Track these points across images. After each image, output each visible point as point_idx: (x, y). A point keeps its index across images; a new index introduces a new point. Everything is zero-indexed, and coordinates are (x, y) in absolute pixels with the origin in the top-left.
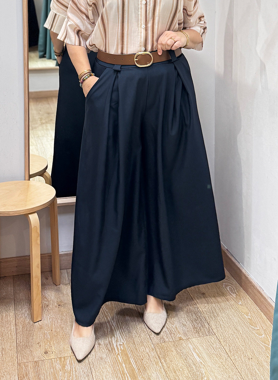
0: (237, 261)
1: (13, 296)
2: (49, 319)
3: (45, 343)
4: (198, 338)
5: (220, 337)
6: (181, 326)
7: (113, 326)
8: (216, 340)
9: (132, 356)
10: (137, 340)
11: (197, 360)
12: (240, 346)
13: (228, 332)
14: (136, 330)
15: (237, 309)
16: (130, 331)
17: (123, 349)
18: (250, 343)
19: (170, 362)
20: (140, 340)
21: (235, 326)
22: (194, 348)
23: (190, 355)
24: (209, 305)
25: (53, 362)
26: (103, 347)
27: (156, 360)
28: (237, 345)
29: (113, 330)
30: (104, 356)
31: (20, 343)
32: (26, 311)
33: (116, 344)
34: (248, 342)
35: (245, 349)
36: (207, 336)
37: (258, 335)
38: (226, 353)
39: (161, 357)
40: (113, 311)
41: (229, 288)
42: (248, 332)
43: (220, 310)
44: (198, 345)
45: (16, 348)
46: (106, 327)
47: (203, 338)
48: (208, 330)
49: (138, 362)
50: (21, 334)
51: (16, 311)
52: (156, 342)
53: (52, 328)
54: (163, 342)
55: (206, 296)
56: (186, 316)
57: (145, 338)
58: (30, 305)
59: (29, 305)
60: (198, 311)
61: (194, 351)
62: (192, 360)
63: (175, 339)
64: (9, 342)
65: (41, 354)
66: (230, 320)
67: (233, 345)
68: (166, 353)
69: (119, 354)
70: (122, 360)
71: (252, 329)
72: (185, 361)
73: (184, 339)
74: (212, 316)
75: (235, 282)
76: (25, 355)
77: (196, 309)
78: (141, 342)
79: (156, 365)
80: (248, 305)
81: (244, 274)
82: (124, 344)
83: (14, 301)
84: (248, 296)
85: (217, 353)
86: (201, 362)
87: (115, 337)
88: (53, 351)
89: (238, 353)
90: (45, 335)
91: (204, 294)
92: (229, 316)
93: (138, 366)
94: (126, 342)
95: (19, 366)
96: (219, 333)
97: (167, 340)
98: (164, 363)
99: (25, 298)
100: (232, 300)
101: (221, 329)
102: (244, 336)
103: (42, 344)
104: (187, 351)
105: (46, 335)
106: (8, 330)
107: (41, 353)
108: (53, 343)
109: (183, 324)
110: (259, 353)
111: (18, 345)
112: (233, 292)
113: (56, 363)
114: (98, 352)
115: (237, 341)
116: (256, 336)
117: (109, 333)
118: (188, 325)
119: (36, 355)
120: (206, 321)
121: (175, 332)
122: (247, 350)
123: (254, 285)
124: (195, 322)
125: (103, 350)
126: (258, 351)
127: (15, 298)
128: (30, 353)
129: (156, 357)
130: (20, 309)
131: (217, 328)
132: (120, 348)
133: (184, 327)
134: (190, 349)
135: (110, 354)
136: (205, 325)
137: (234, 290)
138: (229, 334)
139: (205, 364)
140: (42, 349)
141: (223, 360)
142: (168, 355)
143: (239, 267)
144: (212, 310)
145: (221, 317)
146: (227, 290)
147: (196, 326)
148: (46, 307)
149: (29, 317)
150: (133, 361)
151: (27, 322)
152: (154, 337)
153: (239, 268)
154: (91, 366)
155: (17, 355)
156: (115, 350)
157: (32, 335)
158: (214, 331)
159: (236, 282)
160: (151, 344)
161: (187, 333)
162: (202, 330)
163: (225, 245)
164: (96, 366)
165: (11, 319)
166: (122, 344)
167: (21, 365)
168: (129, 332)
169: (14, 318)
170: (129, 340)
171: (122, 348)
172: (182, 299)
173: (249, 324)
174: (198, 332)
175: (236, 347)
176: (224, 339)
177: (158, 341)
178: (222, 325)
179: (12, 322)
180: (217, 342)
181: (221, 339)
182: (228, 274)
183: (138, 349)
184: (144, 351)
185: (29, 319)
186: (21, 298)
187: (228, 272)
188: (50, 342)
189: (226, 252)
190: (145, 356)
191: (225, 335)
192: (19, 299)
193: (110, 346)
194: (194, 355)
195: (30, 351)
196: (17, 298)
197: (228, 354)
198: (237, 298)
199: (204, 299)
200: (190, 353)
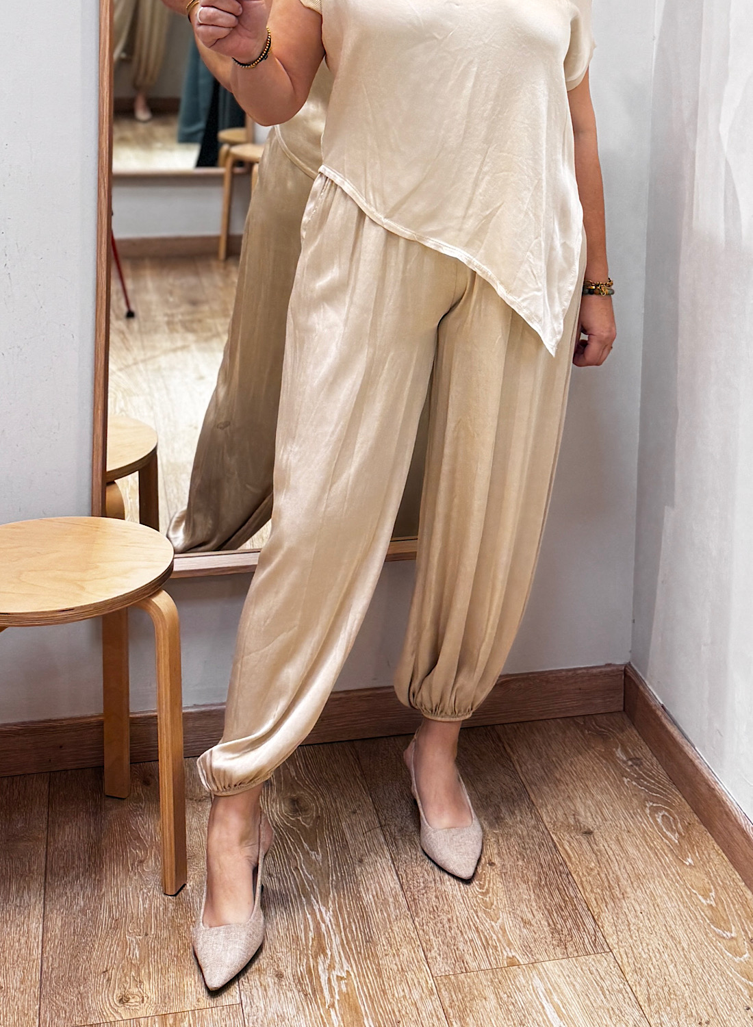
0: (689, 741)
1: (43, 832)
2: (140, 899)
3: (123, 971)
4: (564, 962)
5: (625, 960)
6: (518, 926)
7: (324, 922)
8: (612, 967)
9: (369, 1012)
10: (389, 964)
11: (555, 1025)
12: (679, 984)
13: (648, 945)
14: (388, 936)
15: (678, 877)
16: (372, 937)
17: (347, 990)
18: (706, 977)
20: (396, 964)
21: (668, 928)
22: (548, 991)
23: (534, 1011)
24: (600, 867)
26: (290, 983)
27: (436, 1024)
28: (671, 983)
29: (322, 935)
31: (52, 972)
32: (78, 876)
33: (327, 975)
34: (702, 975)
35: (692, 994)
36: (587, 955)
37: (731, 955)
38: (637, 1006)
39: (452, 1014)
40: (329, 879)
41: (663, 816)
42: (703, 946)
43: (632, 880)
44: (561, 981)
45: (38, 986)
46: (302, 926)
47: (576, 960)
48: (591, 938)
50: (56, 944)
51: (49, 877)
52: (443, 970)
53: (149, 929)
54: (462, 972)
55: (594, 839)
56: (533, 897)
57: (413, 959)
60: (569, 882)
61: (547, 1000)
62: (538, 1025)
63: (497, 962)
64: (19, 967)
65: (110, 1003)
66: (657, 909)
67: (658, 982)
68: (468, 1004)
69: (333, 1006)
70: (342, 1023)
71: (717, 938)
73: (522, 963)
74: (606, 898)
75: (680, 799)
76: (62, 1005)
77: (564, 876)
78: (398, 970)
80: (711, 868)
81: (705, 779)
82: (350, 978)
83: (47, 848)
84: (714, 842)
85: (611, 1004)
87: (325, 955)
88: (144, 995)
89: (670, 1006)
90: (126, 949)
91: (589, 833)
92: (655, 900)
94: (356, 972)
96: (623, 947)
97: (473, 965)
100: (666, 851)
101: (628, 937)
102: (693, 955)
103: (116, 974)
104: (527, 999)
105: (128, 949)
106: (21, 932)
107: (109, 999)
108: (147, 971)
109: (522, 919)
110: (730, 1006)
111: (44, 976)
112: (672, 829)
114: (274, 998)
115: (670, 970)
116: (724, 955)
117: (310, 944)
118: (537, 923)
119: (94, 1006)
120: (589, 912)
121: (500, 941)
122: (698, 998)
123: (730, 810)
124: (558, 915)
125: (290, 996)
126: (729, 999)
127: (51, 839)
128: (78, 999)
129: (437, 1016)
130: (62, 871)
131: (619, 933)
132: (339, 986)
133: (524, 927)
134: (536, 995)
136: (584, 925)
137: (675, 823)
138: (651, 950)
140: (115, 989)
142: (474, 1009)
143: (691, 757)
144: (608, 879)
145: (633, 902)
146: (656, 821)
147: (560, 927)
148: (138, 866)
151: (78, 908)
152: (438, 957)
153: (693, 760)
156: (322, 992)
158: (608, 941)
159: (683, 799)
160: (427, 976)
161: (531, 945)
162: (576, 939)
163: (658, 694)
165: (33, 900)
166: (344, 975)
168: (366, 942)
169: (42, 896)
170: (367, 964)
171: (344, 989)
172: (527, 846)
173: (708, 922)
174: (563, 944)
175: (666, 989)
176: (636, 965)
177: (446, 969)
178: (634, 924)
179: (35, 909)
180: (614, 973)
181: (627, 964)
182: (664, 779)
183: (390, 991)
184: (404, 997)
185: (83, 898)
186: (66, 839)
187: (662, 771)
188: (138, 967)
189: (659, 713)
190: (407, 1013)
191: (640, 954)
192: (62, 840)
193: (311, 982)
194: (548, 1010)
195: (79, 996)
196: (55, 840)
197: (643, 1008)
198: (680, 847)
199: (589, 848)
200: (537, 1005)
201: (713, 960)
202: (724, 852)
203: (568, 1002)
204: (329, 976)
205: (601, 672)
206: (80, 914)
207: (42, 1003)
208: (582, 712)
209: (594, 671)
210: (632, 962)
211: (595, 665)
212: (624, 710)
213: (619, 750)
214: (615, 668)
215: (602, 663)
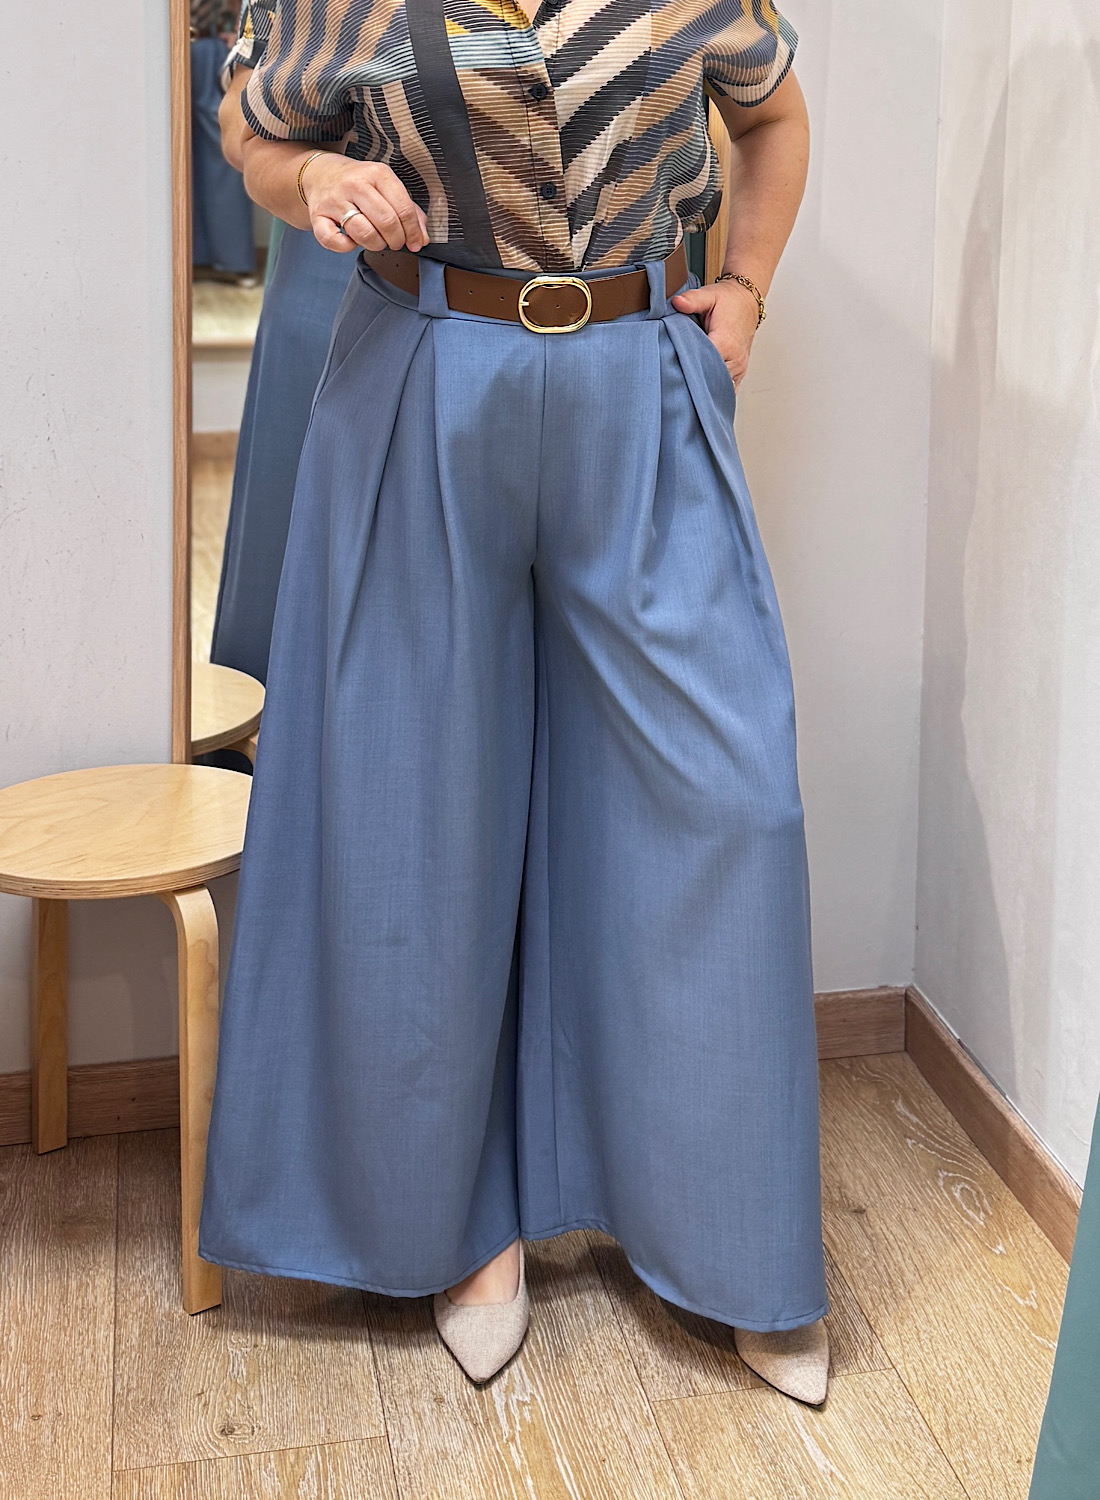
0: (997, 1088)
1: (112, 1212)
2: (247, 1301)
5: (913, 1379)
8: (896, 1389)
9: (563, 1446)
10: (589, 1384)
11: (818, 1464)
12: (989, 1410)
13: (944, 1359)
14: (587, 1350)
15: (984, 1270)
16: (564, 1350)
17: (532, 1419)
18: (1026, 1401)
19: (711, 1472)
20: (598, 1385)
21: (973, 1338)
22: (809, 1420)
23: (789, 1446)
24: (877, 1257)
25: (252, 1469)
26: (453, 1410)
27: (656, 1462)
28: (978, 1408)
30: (456, 1445)
31: (128, 1395)
32: (160, 1270)
33: (504, 1399)
35: (1006, 1424)
36: (861, 1373)
38: (931, 1438)
39: (676, 1451)
41: (962, 1189)
42: (1022, 1361)
43: (922, 1273)
45: (110, 1412)
47: (846, 1379)
48: (866, 1350)
49: (584, 1471)
50: (133, 1357)
51: (121, 1270)
52: (663, 1393)
53: (258, 1338)
54: (690, 1396)
55: (868, 1220)
57: (621, 1377)
58: (176, 1249)
59: (172, 1248)
60: (835, 1277)
61: (807, 1431)
62: (796, 1464)
63: (737, 1383)
65: (208, 1435)
66: (956, 1312)
67: (959, 1408)
68: (698, 1438)
69: (513, 1439)
70: (526, 1462)
71: (1040, 1348)
72: (770, 1468)
74: (885, 1297)
75: (986, 1167)
76: (144, 1437)
78: (601, 1392)
79: (656, 1483)
80: (1029, 1256)
81: (1020, 1138)
82: (535, 1402)
83: (117, 1232)
84: (1033, 1223)
85: (896, 1437)
86: (832, 1474)
88: (255, 1425)
89: (976, 1439)
90: (229, 1363)
91: (860, 1211)
92: (954, 1299)
93: (585, 1484)
94: (543, 1396)
95: (119, 1481)
96: (910, 1362)
97: (704, 1386)
98: (689, 1475)
99: (161, 1218)
100: (968, 1235)
101: (917, 1348)
102: (1007, 1372)
103: (215, 1397)
104: (780, 1431)
105: (231, 1365)
106: (85, 1342)
107: (206, 1430)
108: (258, 1393)
111: (117, 1400)
112: (975, 1206)
113: (265, 1470)
114: (432, 1429)
115: (976, 1393)
119: (187, 1440)
120: (863, 1317)
122: (1015, 1429)
123: (1055, 1178)
125: (453, 1425)
127: (122, 1221)
128: (165, 1430)
129: (656, 1453)
130: (138, 1263)
131: (905, 1344)
132: (521, 1414)
134: (791, 1424)
135: (478, 1437)
136: (857, 1332)
137: (979, 1199)
138: (949, 1366)
139: (847, 1479)
140: (214, 1417)
141: (917, 1464)
142: (706, 1443)
143: (1001, 1109)
144: (888, 1273)
145: (923, 1302)
146: (953, 1198)
149: (169, 1292)
150: (565, 1467)
151: (162, 1311)
152: (656, 1375)
153: (1004, 1113)
154: (400, 1483)
155: (113, 1440)
156: (498, 1422)
157: (176, 1363)
158: (889, 1354)
159: (990, 1168)
160: (641, 1400)
162: (845, 1351)
163: (952, 1026)
164: (418, 1485)
165: (100, 1300)
166: (527, 1399)
167: (124, 1476)
168: (557, 1356)
169: (113, 1296)
170: (558, 1384)
171: (528, 1418)
173: (1027, 1328)
175: (971, 1417)
176: (929, 1384)
177: (667, 1391)
178: (925, 1331)
179: (103, 1313)
180: (899, 1396)
181: (917, 1385)
182: (962, 1138)
183: (590, 1420)
184: (611, 1427)
185: (168, 1299)
186: (143, 1220)
187: (959, 1130)
188: (246, 1388)
189: (955, 1050)
190: (614, 1448)
191: (934, 1371)
192: (137, 1222)
193: (482, 1408)
194: (808, 1444)
195: (166, 1425)
196: (127, 1221)
197: (940, 1442)
198: (987, 1229)
199: (861, 1231)
200: (793, 1438)
201: (1035, 1380)
202: (1048, 1236)
203: (836, 1435)
204: (507, 1400)
205: (872, 998)
206: (164, 1319)
207: (115, 1434)
208: (847, 1053)
209: (864, 995)
210: (923, 1381)
211: (863, 988)
212: (906, 1050)
213: (900, 1100)
214: (891, 992)
215: (875, 986)
